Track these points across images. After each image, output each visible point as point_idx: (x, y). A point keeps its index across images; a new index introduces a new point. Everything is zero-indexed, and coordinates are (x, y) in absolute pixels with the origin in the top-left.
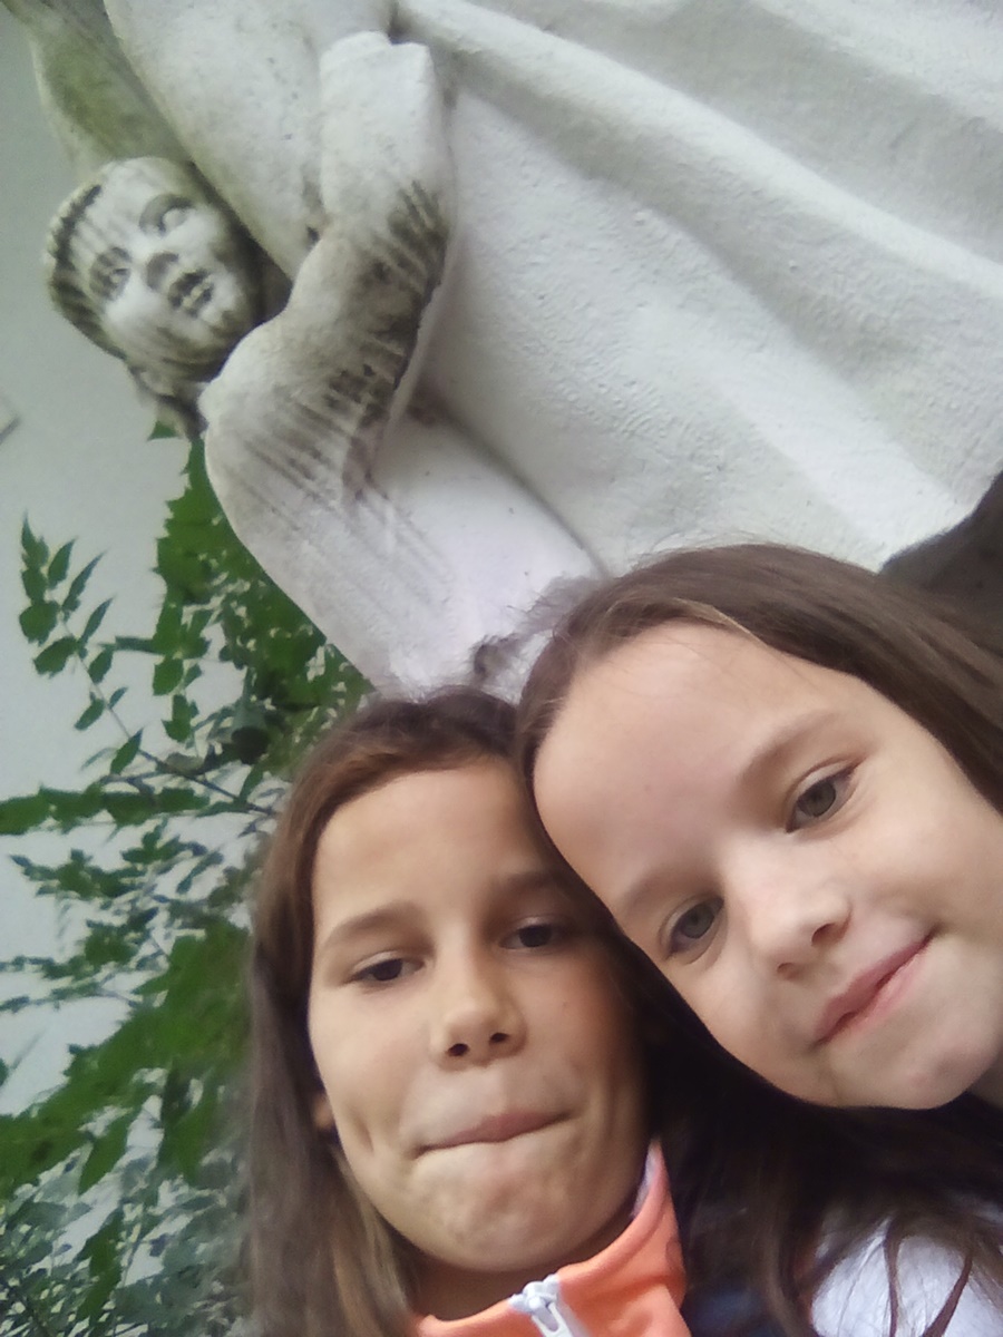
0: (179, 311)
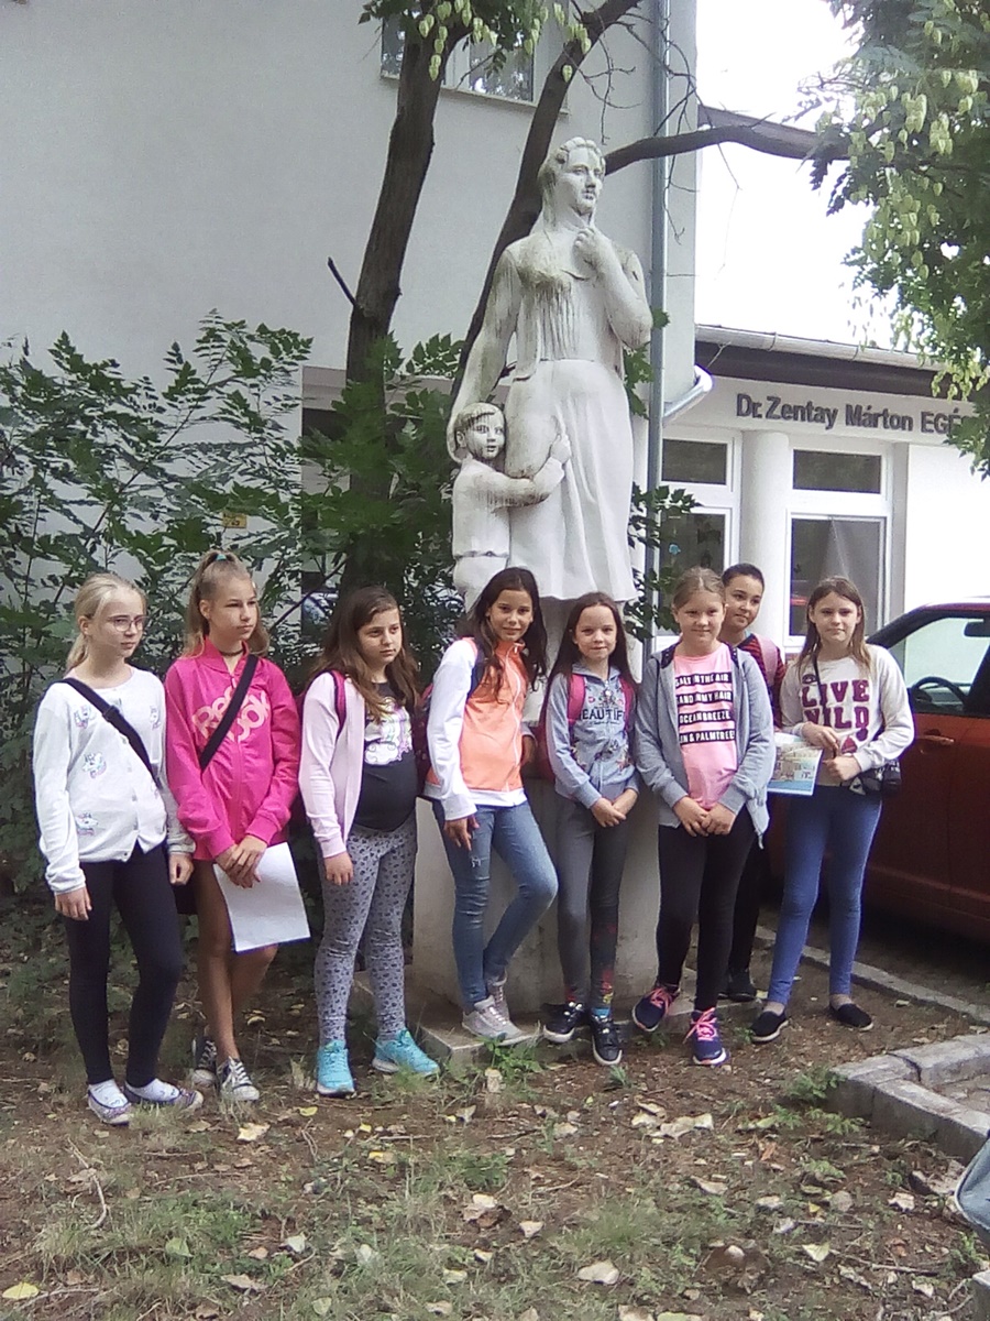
0: (486, 448)
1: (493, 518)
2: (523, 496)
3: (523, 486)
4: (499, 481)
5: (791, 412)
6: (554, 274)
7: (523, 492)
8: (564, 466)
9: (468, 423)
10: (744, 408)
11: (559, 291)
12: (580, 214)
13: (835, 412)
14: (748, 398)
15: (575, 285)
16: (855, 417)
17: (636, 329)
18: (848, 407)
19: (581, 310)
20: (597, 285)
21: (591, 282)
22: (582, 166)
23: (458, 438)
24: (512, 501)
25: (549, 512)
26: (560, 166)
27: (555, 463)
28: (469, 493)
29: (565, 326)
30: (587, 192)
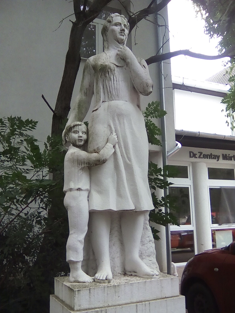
0: (78, 141)
1: (81, 172)
2: (95, 161)
3: (94, 156)
4: (83, 154)
6: (107, 64)
7: (94, 159)
8: (114, 147)
9: (70, 129)
12: (119, 43)
15: (117, 69)
17: (145, 85)
19: (120, 79)
20: (127, 68)
21: (124, 68)
22: (118, 23)
23: (66, 137)
24: (89, 163)
26: (109, 24)
27: (110, 145)
28: (70, 160)
29: (113, 86)
30: (121, 33)
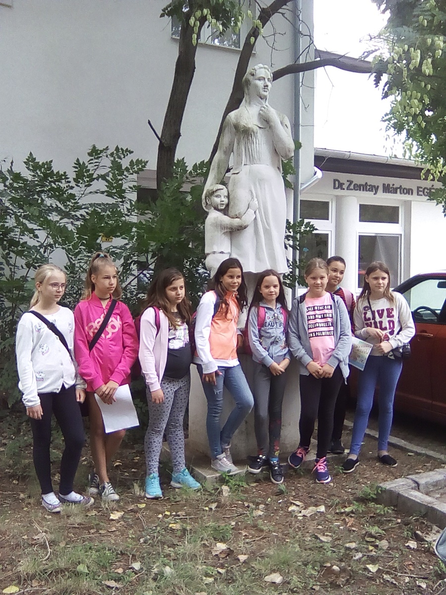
0: (220, 205)
1: (223, 236)
2: (237, 226)
3: (236, 222)
4: (226, 219)
5: (358, 187)
6: (250, 126)
7: (236, 224)
8: (255, 212)
9: (212, 193)
10: (337, 186)
11: (252, 134)
12: (261, 99)
13: (378, 187)
14: (339, 181)
15: (259, 131)
16: (387, 189)
17: (287, 150)
18: (384, 185)
19: (262, 142)
20: (270, 130)
21: (267, 129)
22: (262, 77)
23: (207, 200)
24: (231, 228)
25: (249, 233)
26: (252, 77)
27: (251, 211)
28: (212, 225)
29: (255, 150)
30: (265, 88)
